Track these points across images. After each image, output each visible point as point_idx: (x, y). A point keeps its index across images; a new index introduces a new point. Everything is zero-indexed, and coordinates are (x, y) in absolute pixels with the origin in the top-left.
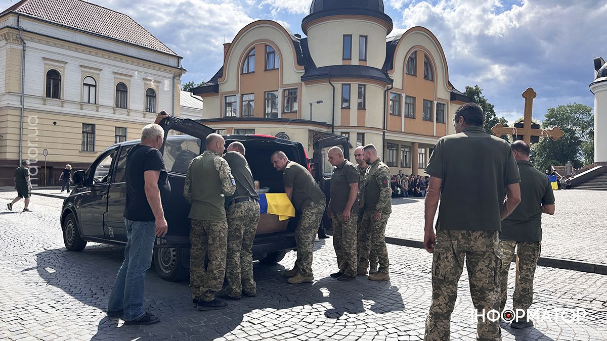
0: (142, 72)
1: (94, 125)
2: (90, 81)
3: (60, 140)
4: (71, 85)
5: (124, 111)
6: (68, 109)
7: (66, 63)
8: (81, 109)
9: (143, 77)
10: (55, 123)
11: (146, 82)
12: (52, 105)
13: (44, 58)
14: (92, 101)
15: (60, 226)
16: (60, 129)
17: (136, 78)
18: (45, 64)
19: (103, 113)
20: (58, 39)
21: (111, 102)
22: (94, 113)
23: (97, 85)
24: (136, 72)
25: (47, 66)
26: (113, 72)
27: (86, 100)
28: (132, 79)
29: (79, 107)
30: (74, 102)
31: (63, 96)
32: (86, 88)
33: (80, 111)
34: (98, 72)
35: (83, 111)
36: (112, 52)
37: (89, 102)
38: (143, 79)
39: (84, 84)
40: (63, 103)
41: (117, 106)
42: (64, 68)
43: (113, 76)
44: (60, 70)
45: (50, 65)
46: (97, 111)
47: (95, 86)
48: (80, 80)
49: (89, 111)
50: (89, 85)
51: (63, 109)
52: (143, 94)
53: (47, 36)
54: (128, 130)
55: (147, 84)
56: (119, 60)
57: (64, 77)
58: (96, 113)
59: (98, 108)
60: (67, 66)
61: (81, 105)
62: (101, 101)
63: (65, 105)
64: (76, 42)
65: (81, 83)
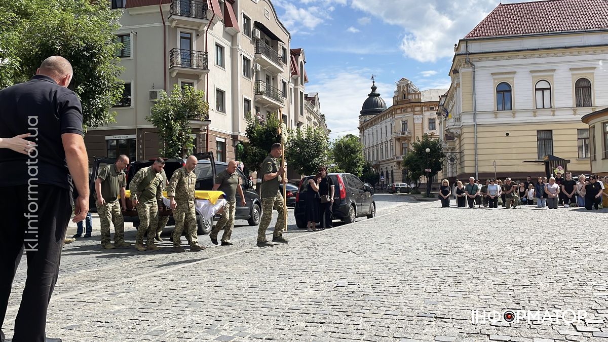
1: (551, 131)
2: (547, 86)
3: (514, 151)
4: (522, 94)
6: (520, 118)
7: (515, 73)
8: (535, 116)
10: (507, 134)
12: (504, 118)
13: (492, 74)
14: (547, 104)
16: (514, 139)
17: (601, 68)
18: (495, 79)
19: (561, 116)
20: (504, 52)
21: (571, 101)
22: (549, 118)
23: (552, 87)
24: (601, 62)
25: (496, 81)
26: (570, 69)
27: (540, 105)
28: (595, 71)
29: (532, 114)
30: (526, 110)
31: (514, 106)
32: (539, 93)
33: (534, 118)
34: (551, 73)
35: (537, 118)
36: (566, 47)
39: (537, 89)
40: (514, 113)
41: (577, 105)
42: (513, 78)
43: (570, 73)
44: (509, 82)
45: (499, 79)
46: (553, 115)
47: (549, 89)
48: (531, 87)
49: (543, 117)
50: (543, 90)
51: (515, 119)
53: (493, 52)
57: (514, 88)
58: (552, 117)
59: (554, 111)
60: (516, 76)
61: (535, 111)
62: (557, 104)
63: (517, 115)
64: (524, 48)
65: (533, 88)
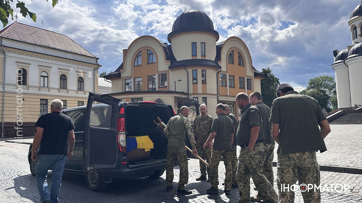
0: (75, 68)
1: (47, 100)
2: (44, 74)
3: (27, 110)
4: (33, 77)
5: (65, 91)
6: (31, 91)
7: (30, 64)
8: (40, 90)
9: (76, 70)
11: (78, 73)
13: (16, 62)
14: (46, 85)
15: (28, 162)
16: (27, 103)
17: (72, 71)
18: (18, 65)
19: (52, 92)
20: (25, 50)
21: (57, 86)
22: (47, 93)
23: (49, 76)
24: (72, 68)
25: (19, 67)
26: (58, 69)
27: (42, 85)
28: (69, 72)
29: (38, 89)
30: (35, 87)
31: (28, 83)
32: (42, 78)
33: (39, 92)
34: (49, 69)
35: (40, 92)
36: (57, 57)
37: (44, 87)
38: (76, 72)
39: (41, 76)
40: (28, 87)
41: (61, 88)
42: (29, 67)
43: (58, 70)
44: (26, 69)
45: (21, 66)
46: (49, 91)
47: (47, 77)
48: (38, 74)
49: (44, 92)
50: (44, 77)
51: (28, 91)
52: (76, 80)
54: (68, 102)
55: (79, 74)
56: (62, 61)
57: (29, 72)
58: (48, 92)
59: (49, 89)
60: (30, 66)
61: (40, 88)
62: (51, 85)
63: (30, 89)
64: (36, 52)
65: (39, 75)
